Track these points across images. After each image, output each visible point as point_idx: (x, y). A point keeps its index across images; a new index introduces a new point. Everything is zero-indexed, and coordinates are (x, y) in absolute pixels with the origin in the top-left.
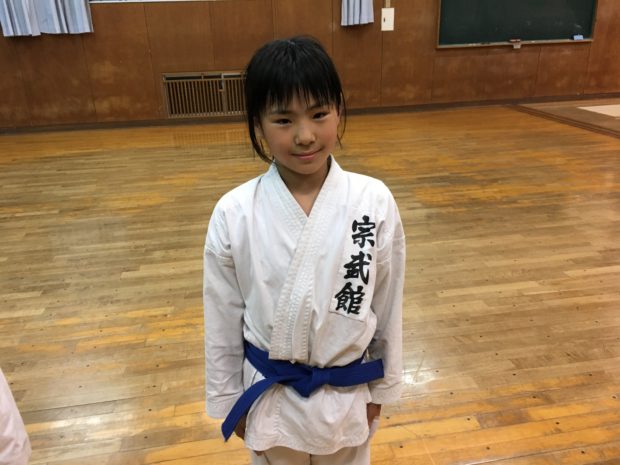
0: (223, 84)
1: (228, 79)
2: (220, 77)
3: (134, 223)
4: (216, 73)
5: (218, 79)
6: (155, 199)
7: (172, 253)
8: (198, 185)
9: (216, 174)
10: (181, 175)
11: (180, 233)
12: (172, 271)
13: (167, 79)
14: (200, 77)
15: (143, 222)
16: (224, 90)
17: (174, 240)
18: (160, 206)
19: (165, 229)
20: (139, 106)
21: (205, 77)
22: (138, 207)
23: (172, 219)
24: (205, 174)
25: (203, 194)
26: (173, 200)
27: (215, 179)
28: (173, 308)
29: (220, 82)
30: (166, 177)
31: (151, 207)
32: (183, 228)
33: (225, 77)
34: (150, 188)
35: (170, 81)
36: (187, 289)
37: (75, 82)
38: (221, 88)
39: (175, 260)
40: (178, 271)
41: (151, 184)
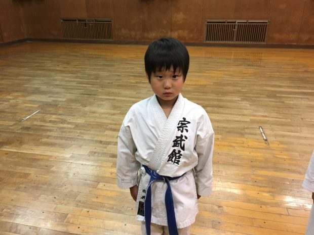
0: (236, 27)
1: (240, 24)
2: (235, 22)
3: (194, 92)
4: (234, 21)
5: (234, 24)
6: (203, 82)
7: (216, 109)
8: (224, 77)
9: (232, 73)
10: (214, 72)
11: (218, 100)
12: (217, 118)
13: (208, 22)
14: (225, 22)
15: (198, 92)
16: (236, 30)
17: (216, 103)
18: (206, 85)
19: (211, 97)
20: (192, 35)
21: (228, 22)
22: (195, 85)
23: (212, 92)
24: (226, 73)
25: (227, 82)
26: (212, 84)
27: (231, 75)
28: (221, 136)
29: (235, 25)
30: (207, 72)
31: (201, 85)
32: (219, 98)
33: (238, 23)
34: (200, 77)
35: (209, 24)
36: (226, 128)
37: (165, 22)
38: (235, 28)
39: (218, 113)
40: (220, 118)
41: (199, 74)
